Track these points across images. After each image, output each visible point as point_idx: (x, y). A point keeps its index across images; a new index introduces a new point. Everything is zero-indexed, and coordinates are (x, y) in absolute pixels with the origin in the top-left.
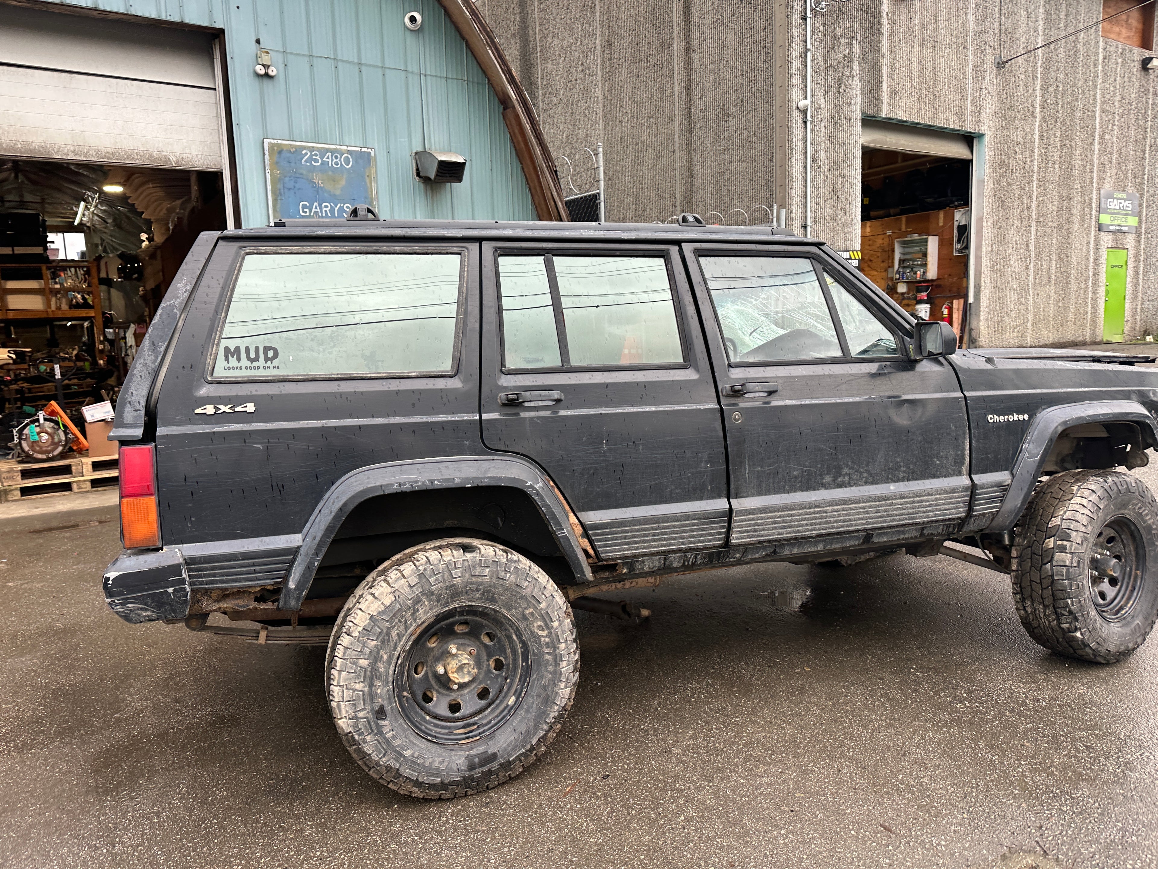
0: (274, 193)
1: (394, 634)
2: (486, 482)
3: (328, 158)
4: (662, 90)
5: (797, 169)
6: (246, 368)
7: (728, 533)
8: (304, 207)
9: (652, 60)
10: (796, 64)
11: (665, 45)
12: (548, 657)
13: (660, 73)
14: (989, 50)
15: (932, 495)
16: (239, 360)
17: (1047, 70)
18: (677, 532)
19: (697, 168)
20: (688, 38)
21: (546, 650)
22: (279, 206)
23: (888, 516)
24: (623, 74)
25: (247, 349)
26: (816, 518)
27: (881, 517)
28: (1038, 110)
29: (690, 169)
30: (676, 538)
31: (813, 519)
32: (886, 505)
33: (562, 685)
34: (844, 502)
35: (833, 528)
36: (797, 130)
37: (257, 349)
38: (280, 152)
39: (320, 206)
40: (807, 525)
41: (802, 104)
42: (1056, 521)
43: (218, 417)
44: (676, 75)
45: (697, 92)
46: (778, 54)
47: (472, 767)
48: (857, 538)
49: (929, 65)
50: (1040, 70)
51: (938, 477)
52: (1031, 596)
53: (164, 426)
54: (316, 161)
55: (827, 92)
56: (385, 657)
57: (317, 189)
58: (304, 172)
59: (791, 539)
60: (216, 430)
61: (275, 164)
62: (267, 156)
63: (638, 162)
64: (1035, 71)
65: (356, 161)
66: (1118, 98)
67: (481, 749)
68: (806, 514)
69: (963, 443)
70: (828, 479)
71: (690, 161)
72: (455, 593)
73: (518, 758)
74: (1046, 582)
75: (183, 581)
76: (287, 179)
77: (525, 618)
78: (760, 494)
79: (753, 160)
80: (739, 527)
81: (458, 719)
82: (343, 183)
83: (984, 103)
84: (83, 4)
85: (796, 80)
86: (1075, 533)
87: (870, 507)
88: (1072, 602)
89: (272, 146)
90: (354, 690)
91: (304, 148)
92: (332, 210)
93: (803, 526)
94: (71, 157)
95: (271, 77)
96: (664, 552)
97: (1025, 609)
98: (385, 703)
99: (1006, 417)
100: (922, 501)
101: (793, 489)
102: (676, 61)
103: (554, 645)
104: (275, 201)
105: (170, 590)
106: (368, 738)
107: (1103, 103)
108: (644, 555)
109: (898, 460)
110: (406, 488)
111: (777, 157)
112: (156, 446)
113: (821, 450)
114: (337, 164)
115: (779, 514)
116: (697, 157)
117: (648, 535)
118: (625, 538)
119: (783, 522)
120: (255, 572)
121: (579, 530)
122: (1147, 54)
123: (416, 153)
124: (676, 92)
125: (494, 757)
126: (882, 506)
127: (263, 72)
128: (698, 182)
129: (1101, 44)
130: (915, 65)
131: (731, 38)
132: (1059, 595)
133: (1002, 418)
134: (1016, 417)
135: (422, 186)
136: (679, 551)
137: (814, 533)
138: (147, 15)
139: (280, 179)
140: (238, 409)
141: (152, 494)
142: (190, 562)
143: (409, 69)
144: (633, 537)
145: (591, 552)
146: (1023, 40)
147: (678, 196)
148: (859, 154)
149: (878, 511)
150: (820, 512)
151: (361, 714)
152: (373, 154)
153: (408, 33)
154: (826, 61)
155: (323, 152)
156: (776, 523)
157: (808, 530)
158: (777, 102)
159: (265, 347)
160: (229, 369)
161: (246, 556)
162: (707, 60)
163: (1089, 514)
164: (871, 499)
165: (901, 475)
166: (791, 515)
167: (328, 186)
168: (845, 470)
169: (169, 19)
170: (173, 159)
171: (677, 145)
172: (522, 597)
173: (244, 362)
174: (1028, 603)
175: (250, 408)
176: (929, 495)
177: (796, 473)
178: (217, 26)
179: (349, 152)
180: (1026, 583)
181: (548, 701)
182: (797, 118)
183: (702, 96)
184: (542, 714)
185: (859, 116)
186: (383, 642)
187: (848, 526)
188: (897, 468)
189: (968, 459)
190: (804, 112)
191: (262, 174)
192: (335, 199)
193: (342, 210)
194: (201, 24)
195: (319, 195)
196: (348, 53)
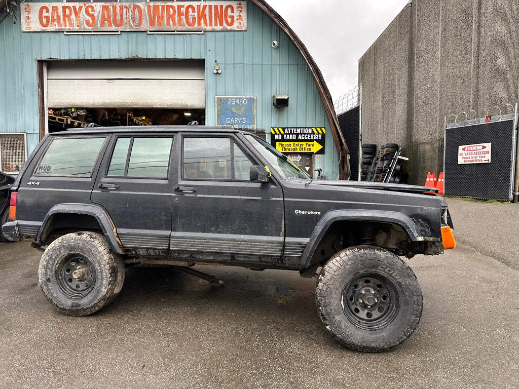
0: (217, 115)
1: (54, 256)
2: (84, 213)
3: (238, 101)
4: (466, 49)
6: (42, 172)
7: (169, 245)
8: (228, 120)
9: (463, 34)
11: (469, 26)
12: (99, 277)
13: (466, 41)
15: (261, 243)
18: (150, 241)
19: (481, 86)
20: (479, 21)
21: (99, 274)
22: (219, 120)
23: (239, 249)
24: (449, 45)
26: (206, 244)
27: (235, 249)
29: (477, 87)
30: (149, 243)
31: (204, 244)
32: (237, 244)
33: (104, 288)
34: (217, 239)
35: (213, 250)
37: (46, 167)
38: (221, 100)
39: (234, 119)
40: (201, 246)
43: (32, 186)
44: (473, 41)
45: (482, 48)
48: (228, 256)
51: (267, 236)
54: (233, 103)
56: (51, 263)
57: (233, 113)
58: (229, 107)
59: (196, 251)
60: (30, 189)
61: (219, 105)
62: (216, 102)
63: (454, 86)
65: (249, 102)
67: (77, 301)
68: (201, 242)
69: (281, 222)
70: (213, 229)
71: (478, 83)
72: (72, 248)
73: (87, 308)
75: (15, 231)
76: (222, 110)
77: (93, 261)
78: (184, 231)
79: (508, 80)
80: (172, 243)
81: (77, 291)
82: (243, 110)
84: (162, 58)
86: (328, 274)
87: (230, 243)
88: (322, 309)
89: (218, 99)
91: (230, 98)
92: (238, 120)
93: (200, 246)
94: (159, 106)
95: (220, 74)
98: (51, 278)
99: (306, 212)
100: (256, 245)
101: (198, 231)
102: (473, 33)
103: (101, 272)
104: (218, 118)
105: (13, 232)
108: (139, 248)
109: (246, 225)
110: (63, 212)
113: (210, 216)
114: (241, 103)
115: (189, 240)
116: (481, 81)
117: (139, 240)
118: (131, 240)
119: (191, 244)
121: (115, 234)
123: (273, 96)
124: (473, 49)
125: (79, 305)
126: (235, 244)
127: (216, 72)
128: (481, 93)
131: (500, 18)
133: (303, 212)
134: (312, 213)
135: (275, 109)
136: (151, 248)
137: (205, 251)
138: (180, 58)
139: (220, 110)
141: (15, 206)
142: (18, 225)
143: (273, 63)
144: (135, 240)
145: (120, 243)
147: (471, 101)
149: (234, 246)
150: (206, 242)
151: (43, 279)
152: (255, 98)
153: (273, 50)
155: (236, 99)
156: (188, 244)
157: (202, 249)
159: (48, 166)
161: (30, 226)
162: (488, 31)
163: (339, 266)
164: (230, 240)
166: (194, 241)
167: (237, 112)
169: (187, 58)
170: (189, 105)
171: (472, 75)
172: (92, 254)
176: (259, 242)
177: (199, 224)
178: (202, 58)
179: (246, 98)
181: (98, 292)
183: (485, 49)
184: (96, 296)
186: (50, 258)
187: (220, 250)
188: (246, 228)
189: (283, 229)
191: (214, 109)
192: (240, 116)
193: (242, 120)
194: (197, 58)
195: (234, 115)
196: (248, 61)
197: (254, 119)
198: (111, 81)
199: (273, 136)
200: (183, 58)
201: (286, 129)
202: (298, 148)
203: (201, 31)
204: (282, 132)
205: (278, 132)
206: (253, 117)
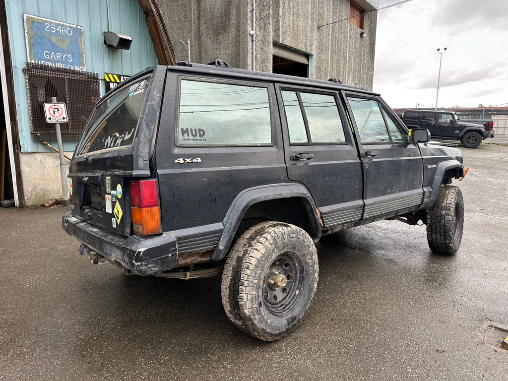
0: (30, 44)
1: (265, 267)
2: (294, 195)
3: (59, 29)
4: (185, 17)
5: (249, 61)
6: (192, 140)
7: (363, 214)
8: (46, 53)
10: (249, 15)
12: (311, 271)
14: (315, 21)
16: (188, 135)
17: (333, 32)
22: (33, 52)
23: (404, 204)
25: (191, 130)
27: (402, 205)
28: (330, 48)
30: (348, 217)
32: (404, 200)
33: (315, 283)
34: (394, 200)
36: (250, 44)
37: (195, 130)
38: (33, 22)
39: (55, 54)
41: (252, 32)
42: (444, 204)
43: (185, 165)
44: (192, 11)
45: (203, 21)
46: (242, 9)
47: (289, 324)
49: (296, 23)
50: (331, 32)
51: (415, 189)
52: (435, 232)
53: (160, 169)
54: (53, 30)
55: (260, 29)
57: (54, 45)
58: (47, 35)
60: (186, 171)
61: (30, 29)
62: (25, 24)
64: (329, 32)
65: (74, 32)
66: (354, 47)
67: (290, 315)
68: (384, 205)
69: (422, 176)
70: (389, 190)
71: (200, 52)
73: (302, 317)
74: (442, 227)
75: (176, 250)
76: (37, 37)
77: (304, 255)
78: (372, 197)
79: (230, 55)
80: (367, 211)
81: (278, 303)
82: (67, 43)
83: (313, 42)
85: (249, 22)
86: (451, 208)
87: (400, 201)
88: (451, 233)
89: (28, 18)
90: (252, 295)
91: (47, 22)
92: (62, 57)
96: (342, 224)
97: (432, 237)
98: (261, 299)
99: (431, 166)
101: (381, 195)
102: (192, 4)
103: (313, 266)
104: (30, 49)
105: (170, 255)
106: (256, 317)
107: (349, 48)
108: (337, 225)
109: (407, 183)
111: (241, 55)
112: (158, 180)
114: (64, 32)
116: (203, 50)
117: (340, 217)
118: (333, 218)
120: (206, 242)
121: (319, 216)
122: (362, 31)
123: (104, 32)
124: (192, 19)
125: (295, 318)
129: (349, 25)
130: (291, 22)
132: (447, 231)
134: (433, 166)
135: (107, 49)
136: (347, 223)
139: (33, 37)
140: (194, 161)
141: (157, 206)
144: (336, 217)
145: (322, 225)
146: (326, 18)
148: (272, 57)
149: (402, 203)
150: (388, 204)
151: (254, 306)
152: (83, 30)
154: (260, 15)
155: (57, 25)
156: (376, 209)
158: (241, 30)
159: (199, 129)
160: (185, 140)
161: (203, 234)
162: (208, 6)
163: (454, 201)
165: (407, 188)
166: (381, 205)
167: (59, 44)
168: (394, 187)
173: (191, 137)
174: (434, 235)
175: (199, 160)
177: (381, 188)
179: (70, 27)
180: (434, 227)
182: (249, 38)
183: (205, 22)
184: (309, 297)
185: (272, 41)
188: (406, 186)
189: (422, 182)
190: (252, 36)
191: (22, 33)
192: (63, 51)
193: (66, 57)
195: (54, 48)
197: (83, 58)
199: (107, 85)
201: (122, 77)
204: (118, 81)
205: (113, 80)
206: (82, 55)
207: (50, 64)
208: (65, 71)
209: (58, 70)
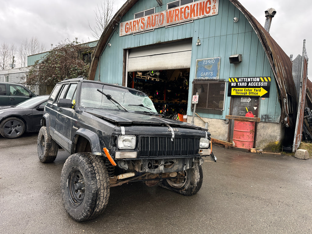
0: (196, 71)
3: (209, 62)
8: (203, 74)
26: (58, 139)
38: (199, 62)
39: (206, 73)
51: (68, 138)
54: (206, 62)
57: (205, 69)
58: (203, 66)
61: (197, 65)
62: (196, 63)
65: (216, 61)
69: (70, 131)
82: (211, 67)
84: (171, 40)
91: (204, 60)
92: (208, 74)
94: (171, 68)
95: (199, 45)
104: (196, 73)
114: (211, 62)
127: (197, 44)
134: (76, 128)
135: (233, 64)
139: (198, 68)
143: (234, 33)
149: (61, 142)
152: (220, 58)
153: (234, 23)
155: (208, 60)
156: (56, 137)
164: (61, 138)
165: (65, 135)
167: (208, 68)
169: (183, 38)
178: (191, 37)
179: (214, 59)
188: (65, 133)
189: (70, 136)
191: (195, 67)
192: (209, 71)
193: (210, 74)
194: (189, 37)
195: (206, 71)
196: (218, 34)
197: (218, 72)
198: (151, 56)
199: (230, 84)
200: (181, 39)
201: (240, 79)
202: (248, 92)
203: (192, 21)
204: (237, 81)
205: (233, 81)
207: (202, 78)
208: (208, 80)
209: (205, 80)
